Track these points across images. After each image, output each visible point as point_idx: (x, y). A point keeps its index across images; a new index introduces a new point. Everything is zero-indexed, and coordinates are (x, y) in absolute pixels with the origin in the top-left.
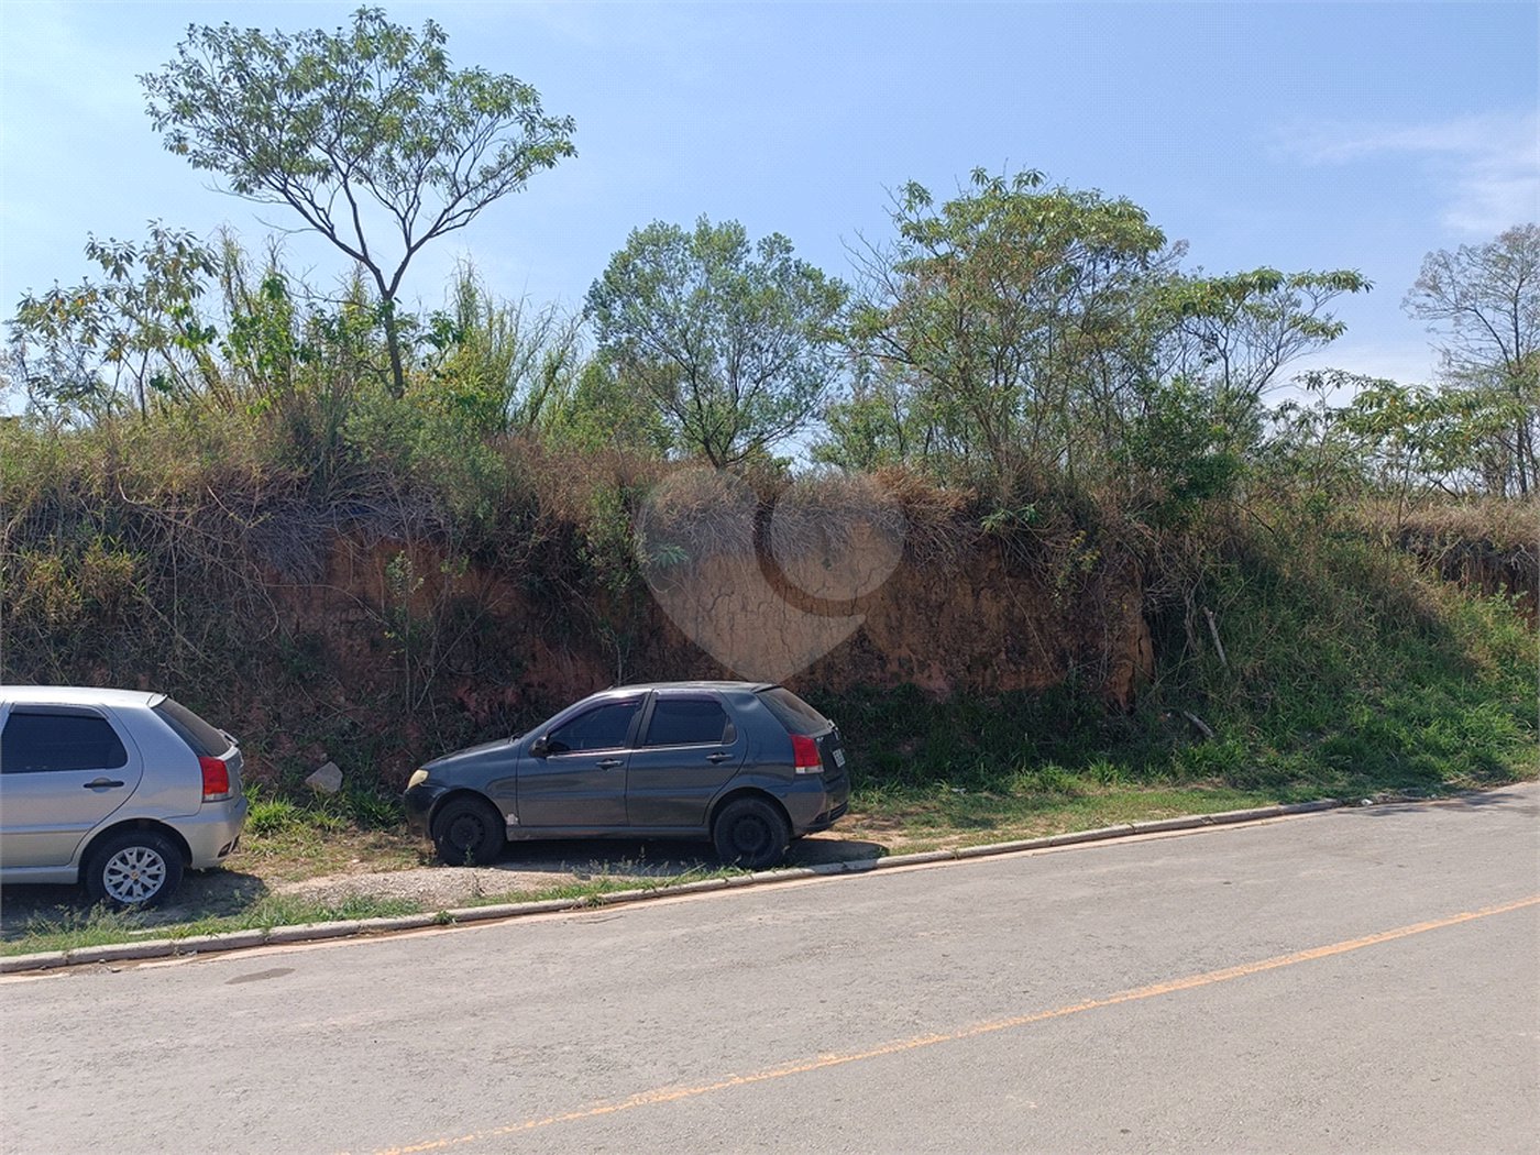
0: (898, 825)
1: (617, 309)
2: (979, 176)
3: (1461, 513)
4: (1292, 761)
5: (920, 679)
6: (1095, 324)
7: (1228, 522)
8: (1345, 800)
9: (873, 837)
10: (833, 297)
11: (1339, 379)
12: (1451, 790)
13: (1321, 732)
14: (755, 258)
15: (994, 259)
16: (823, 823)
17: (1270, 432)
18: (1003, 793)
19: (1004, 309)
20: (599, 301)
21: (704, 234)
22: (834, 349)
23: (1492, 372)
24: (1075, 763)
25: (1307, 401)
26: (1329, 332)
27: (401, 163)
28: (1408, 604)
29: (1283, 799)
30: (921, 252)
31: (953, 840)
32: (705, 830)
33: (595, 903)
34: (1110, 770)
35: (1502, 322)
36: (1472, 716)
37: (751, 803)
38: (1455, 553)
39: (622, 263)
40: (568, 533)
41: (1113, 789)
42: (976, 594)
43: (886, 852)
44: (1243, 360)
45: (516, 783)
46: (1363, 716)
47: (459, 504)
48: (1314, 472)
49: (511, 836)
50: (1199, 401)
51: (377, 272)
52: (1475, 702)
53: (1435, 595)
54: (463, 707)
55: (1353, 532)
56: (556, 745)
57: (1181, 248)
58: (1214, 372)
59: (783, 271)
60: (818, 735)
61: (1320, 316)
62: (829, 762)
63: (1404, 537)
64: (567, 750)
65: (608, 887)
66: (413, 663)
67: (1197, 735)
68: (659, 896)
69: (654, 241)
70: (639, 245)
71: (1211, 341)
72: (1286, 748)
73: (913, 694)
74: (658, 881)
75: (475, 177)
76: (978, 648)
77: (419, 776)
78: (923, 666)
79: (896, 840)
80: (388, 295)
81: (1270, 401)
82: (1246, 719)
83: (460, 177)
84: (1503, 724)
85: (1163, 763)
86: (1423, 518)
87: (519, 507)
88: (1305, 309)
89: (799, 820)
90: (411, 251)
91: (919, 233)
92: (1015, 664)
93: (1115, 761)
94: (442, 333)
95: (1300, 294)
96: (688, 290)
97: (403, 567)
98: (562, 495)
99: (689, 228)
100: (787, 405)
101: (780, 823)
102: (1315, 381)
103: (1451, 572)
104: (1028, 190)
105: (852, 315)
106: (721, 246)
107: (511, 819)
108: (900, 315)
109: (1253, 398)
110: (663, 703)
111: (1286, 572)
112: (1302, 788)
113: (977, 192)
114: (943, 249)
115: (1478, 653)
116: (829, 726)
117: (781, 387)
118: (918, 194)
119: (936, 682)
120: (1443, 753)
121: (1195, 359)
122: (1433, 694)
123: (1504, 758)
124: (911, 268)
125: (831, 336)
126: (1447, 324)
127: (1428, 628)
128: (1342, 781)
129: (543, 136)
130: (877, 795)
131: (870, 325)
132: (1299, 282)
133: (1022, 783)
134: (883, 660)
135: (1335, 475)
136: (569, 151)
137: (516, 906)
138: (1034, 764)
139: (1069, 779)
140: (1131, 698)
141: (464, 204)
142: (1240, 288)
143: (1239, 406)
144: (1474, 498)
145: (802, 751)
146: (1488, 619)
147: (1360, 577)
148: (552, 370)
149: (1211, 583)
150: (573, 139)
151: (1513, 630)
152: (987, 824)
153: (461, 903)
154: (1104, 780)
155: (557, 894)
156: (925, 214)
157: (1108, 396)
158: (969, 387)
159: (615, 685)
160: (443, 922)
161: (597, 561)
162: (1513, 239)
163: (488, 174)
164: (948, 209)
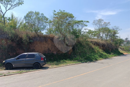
0: (51, 65)
1: (27, 18)
2: (60, 10)
3: (95, 40)
4: (82, 59)
5: (54, 52)
6: (69, 24)
7: (79, 40)
8: (86, 62)
9: (48, 66)
10: (47, 19)
11: (87, 29)
12: (93, 61)
13: (84, 57)
14: (40, 15)
15: (61, 17)
16: (44, 65)
17: (82, 33)
18: (60, 62)
19: (62, 22)
20: (25, 17)
21: (36, 12)
22: (47, 24)
23: (98, 29)
24: (66, 59)
25: (85, 31)
26: (86, 26)
27: (6, 2)
28: (91, 47)
29: (81, 62)
30: (55, 16)
31: (55, 66)
32: (32, 66)
33: (21, 73)
34: (69, 60)
35: (98, 26)
36: (95, 56)
37: (37, 64)
38: (95, 43)
39: (28, 14)
40: (21, 39)
41: (69, 61)
43: (49, 67)
44: (80, 27)
45: (14, 62)
46: (88, 55)
47: (10, 36)
48: (85, 36)
49: (13, 67)
50: (77, 30)
51: (3, 13)
52: (95, 54)
53: (93, 46)
54: (10, 55)
55: (88, 41)
56: (18, 58)
57: (76, 18)
58: (78, 28)
59: (43, 16)
60: (43, 57)
61: (86, 24)
62: (44, 60)
63: (91, 42)
64: (19, 59)
65: (22, 72)
66: (5, 51)
67: (75, 57)
68: (27, 72)
69: (31, 13)
70: (29, 13)
71: (78, 26)
72: (82, 58)
73: (53, 54)
74: (27, 71)
75: (14, 5)
77: (4, 61)
78: (54, 51)
79: (50, 66)
80: (4, 15)
81: (82, 31)
82: (79, 56)
83: (12, 4)
84: (97, 56)
85: (73, 59)
86: (93, 40)
87: (16, 36)
88: (85, 24)
89: (41, 65)
90: (6, 11)
91: (55, 14)
93: (69, 59)
94: (9, 19)
95: (84, 22)
96: (34, 17)
97: (3, 41)
98: (21, 35)
99: (34, 12)
100: (43, 28)
101: (40, 65)
102: (85, 29)
103: (94, 45)
104: (64, 12)
105: (49, 21)
106: (37, 14)
107: (13, 65)
108: (53, 21)
109: (81, 30)
110: (29, 54)
111: (83, 44)
112: (83, 61)
113: (60, 11)
114: (57, 16)
115: (96, 51)
116: (45, 56)
117: (42, 27)
118: (55, 11)
119: (55, 53)
120: (93, 58)
121: (77, 27)
122: (93, 54)
123: (97, 59)
124: (54, 17)
125: (47, 23)
126: (95, 26)
127: (93, 49)
128: (86, 61)
129: (20, 2)
130: (49, 62)
131: (50, 22)
132: (85, 21)
133: (62, 61)
134: (50, 51)
135: (87, 37)
136: (23, 3)
137: (13, 74)
138: (63, 60)
139: (65, 61)
140: (71, 54)
141: (12, 7)
142: (80, 22)
143: (80, 31)
144: (96, 39)
145: (42, 59)
146: (97, 48)
147: (88, 45)
148: (21, 23)
149: (77, 45)
150: (23, 2)
151: (98, 49)
152: (58, 65)
153: (7, 74)
154: (68, 61)
155: (17, 72)
156: (55, 13)
157: (70, 29)
158: (59, 28)
159: (25, 53)
160: (5, 76)
161: (24, 41)
162: (99, 20)
163: (15, 5)
164: (57, 13)
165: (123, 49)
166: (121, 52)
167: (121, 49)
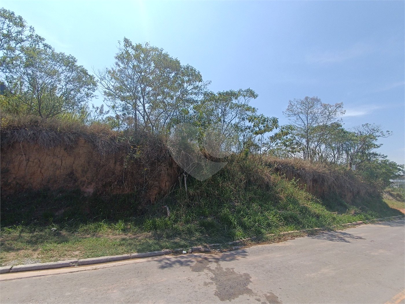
5: (85, 188)
42: (115, 163)
53: (272, 178)
76: (109, 180)
92: (119, 186)
119: (89, 190)
146: (289, 186)
165: (398, 195)
166: (390, 205)
167: (391, 195)
